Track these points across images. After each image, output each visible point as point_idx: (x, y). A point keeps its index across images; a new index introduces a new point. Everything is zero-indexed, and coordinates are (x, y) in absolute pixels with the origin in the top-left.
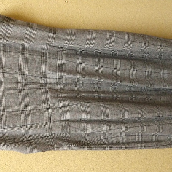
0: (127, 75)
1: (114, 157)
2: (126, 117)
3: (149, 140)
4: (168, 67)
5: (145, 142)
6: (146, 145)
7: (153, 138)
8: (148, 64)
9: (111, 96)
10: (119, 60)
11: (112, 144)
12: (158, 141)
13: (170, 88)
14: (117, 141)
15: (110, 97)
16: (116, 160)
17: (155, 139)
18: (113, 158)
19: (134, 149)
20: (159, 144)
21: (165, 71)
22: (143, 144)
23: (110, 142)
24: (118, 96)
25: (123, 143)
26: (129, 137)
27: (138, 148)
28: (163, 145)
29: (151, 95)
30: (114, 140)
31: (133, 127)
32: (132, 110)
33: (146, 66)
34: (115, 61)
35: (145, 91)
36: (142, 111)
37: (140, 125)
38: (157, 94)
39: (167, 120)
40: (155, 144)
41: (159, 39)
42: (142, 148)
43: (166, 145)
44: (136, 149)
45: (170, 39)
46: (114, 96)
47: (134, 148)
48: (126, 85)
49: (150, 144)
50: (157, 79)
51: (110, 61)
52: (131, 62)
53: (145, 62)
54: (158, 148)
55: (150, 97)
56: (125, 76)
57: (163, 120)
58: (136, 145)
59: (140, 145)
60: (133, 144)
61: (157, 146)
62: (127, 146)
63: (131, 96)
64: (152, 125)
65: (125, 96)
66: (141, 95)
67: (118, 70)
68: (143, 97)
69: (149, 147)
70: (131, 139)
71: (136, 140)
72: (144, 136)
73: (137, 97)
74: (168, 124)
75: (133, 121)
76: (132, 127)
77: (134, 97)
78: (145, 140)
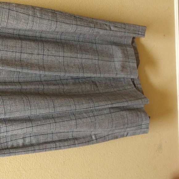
0: (36, 61)
1: (22, 165)
2: (33, 113)
3: (65, 138)
4: (87, 51)
5: (60, 141)
6: (61, 144)
7: (70, 135)
8: (63, 47)
9: (13, 87)
10: (24, 42)
11: (18, 147)
12: (76, 139)
13: (89, 76)
14: (23, 144)
15: (12, 89)
16: (24, 168)
17: (72, 136)
18: (21, 167)
19: (46, 151)
20: (76, 142)
21: (84, 56)
22: (58, 144)
23: (15, 145)
24: (24, 87)
25: (32, 145)
26: (39, 137)
27: (51, 149)
28: (82, 143)
29: (67, 84)
30: (20, 142)
31: (43, 125)
32: (40, 104)
33: (60, 49)
34: (19, 43)
35: (60, 80)
36: (53, 104)
37: (52, 121)
38: (74, 84)
39: (85, 113)
40: (72, 142)
41: (75, 16)
42: (56, 148)
43: (86, 142)
44: (49, 151)
45: (87, 18)
46: (18, 87)
47: (45, 149)
48: (35, 73)
49: (66, 143)
50: (74, 65)
51: (11, 43)
52: (40, 45)
53: (59, 44)
54: (75, 147)
55: (66, 87)
56: (33, 61)
57: (80, 113)
58: (48, 146)
59: (53, 145)
60: (44, 145)
61: (74, 145)
62: (37, 148)
63: (41, 87)
64: (66, 121)
65: (33, 87)
66: (55, 85)
67: (22, 55)
68: (57, 87)
69: (65, 146)
70: (42, 139)
71: (49, 139)
72: (59, 134)
73: (50, 87)
74: (86, 117)
75: (43, 118)
76: (41, 125)
77: (46, 87)
78: (60, 139)
